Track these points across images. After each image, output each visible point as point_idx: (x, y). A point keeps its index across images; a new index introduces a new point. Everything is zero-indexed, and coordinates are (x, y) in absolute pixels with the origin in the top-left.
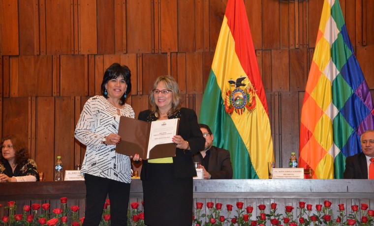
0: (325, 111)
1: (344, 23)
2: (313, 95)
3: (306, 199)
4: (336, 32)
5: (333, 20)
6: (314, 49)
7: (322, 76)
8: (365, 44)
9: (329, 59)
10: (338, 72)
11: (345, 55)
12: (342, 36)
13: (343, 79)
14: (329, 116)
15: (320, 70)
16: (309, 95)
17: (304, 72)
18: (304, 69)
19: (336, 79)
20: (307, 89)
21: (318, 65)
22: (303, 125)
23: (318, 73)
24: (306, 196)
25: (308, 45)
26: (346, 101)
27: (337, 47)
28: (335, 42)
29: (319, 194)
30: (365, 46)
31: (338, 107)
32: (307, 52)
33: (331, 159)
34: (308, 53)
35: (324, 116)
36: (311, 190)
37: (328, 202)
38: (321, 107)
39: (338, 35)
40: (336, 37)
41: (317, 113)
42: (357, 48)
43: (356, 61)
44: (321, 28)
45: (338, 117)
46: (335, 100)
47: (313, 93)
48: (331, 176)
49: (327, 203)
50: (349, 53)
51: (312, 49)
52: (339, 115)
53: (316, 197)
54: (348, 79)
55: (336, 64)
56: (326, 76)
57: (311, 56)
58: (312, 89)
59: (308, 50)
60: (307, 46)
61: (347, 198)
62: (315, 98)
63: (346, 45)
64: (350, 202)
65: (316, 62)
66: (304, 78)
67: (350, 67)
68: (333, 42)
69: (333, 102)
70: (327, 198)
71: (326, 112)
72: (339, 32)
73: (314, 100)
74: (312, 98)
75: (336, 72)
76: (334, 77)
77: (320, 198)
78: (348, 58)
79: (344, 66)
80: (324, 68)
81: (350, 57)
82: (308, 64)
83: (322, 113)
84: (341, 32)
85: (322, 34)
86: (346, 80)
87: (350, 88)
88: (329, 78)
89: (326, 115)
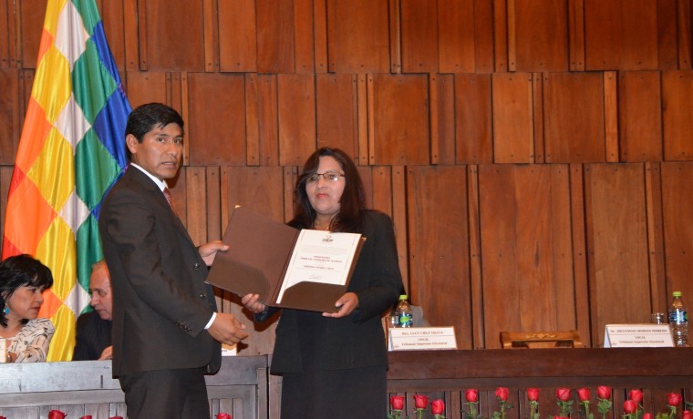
0: (58, 210)
1: (99, 18)
2: (31, 173)
3: (7, 409)
4: (82, 36)
5: (75, 10)
6: (34, 70)
7: (52, 133)
8: (145, 69)
9: (67, 95)
10: (88, 126)
11: (101, 90)
12: (94, 45)
13: (99, 142)
14: (69, 222)
15: (48, 118)
16: (22, 175)
17: (12, 122)
18: (10, 117)
19: (84, 140)
20: (20, 160)
21: (43, 107)
22: (9, 243)
23: (43, 127)
24: (7, 403)
25: (21, 62)
26: (105, 189)
27: (83, 71)
28: (80, 58)
29: (38, 395)
30: (145, 71)
31: (88, 202)
32: (19, 78)
33: (70, 317)
34: (22, 81)
35: (56, 222)
36: (20, 387)
37: (59, 412)
38: (50, 201)
39: (87, 44)
40: (83, 49)
41: (41, 216)
42: (129, 75)
43: (126, 102)
44: (47, 26)
45: (87, 226)
46: (82, 187)
47: (31, 170)
48: (70, 356)
49: (56, 414)
50: (112, 85)
51: (31, 72)
52: (89, 220)
53: (32, 402)
54: (109, 142)
55: (82, 107)
56: (62, 132)
57: (28, 87)
58: (29, 162)
59: (21, 74)
60: (19, 65)
61: (101, 401)
62: (36, 182)
63: (104, 68)
64: (106, 411)
65: (38, 101)
66: (11, 136)
67: (114, 117)
68: (76, 58)
69: (78, 192)
70: (56, 403)
71: (60, 214)
72: (88, 37)
73: (34, 185)
74: (30, 182)
75: (84, 126)
76: (80, 137)
77: (40, 404)
78: (108, 95)
79: (101, 113)
80: (57, 114)
81: (114, 95)
82: (22, 105)
83: (53, 215)
84: (94, 37)
85: (51, 39)
86: (105, 143)
87: (113, 162)
88: (69, 139)
89: (62, 221)
